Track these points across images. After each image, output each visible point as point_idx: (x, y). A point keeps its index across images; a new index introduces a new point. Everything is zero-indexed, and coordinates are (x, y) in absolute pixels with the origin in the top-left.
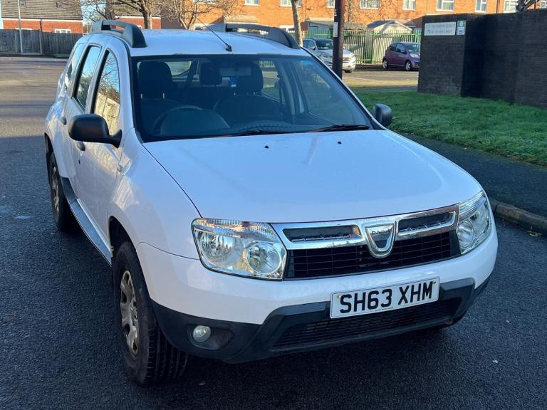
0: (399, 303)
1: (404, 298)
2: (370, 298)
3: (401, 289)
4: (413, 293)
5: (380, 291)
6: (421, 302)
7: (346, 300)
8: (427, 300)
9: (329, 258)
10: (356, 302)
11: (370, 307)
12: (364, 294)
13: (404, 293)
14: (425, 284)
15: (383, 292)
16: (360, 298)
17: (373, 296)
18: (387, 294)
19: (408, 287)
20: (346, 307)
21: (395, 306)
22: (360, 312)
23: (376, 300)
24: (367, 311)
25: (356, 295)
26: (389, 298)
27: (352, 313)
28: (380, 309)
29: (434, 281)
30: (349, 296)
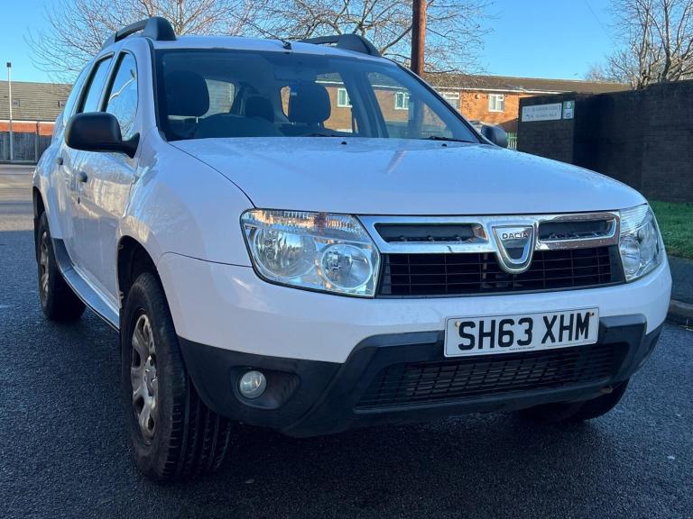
0: (544, 341)
1: (549, 334)
2: (501, 329)
3: (545, 319)
4: (562, 328)
5: (516, 320)
6: (574, 343)
7: (467, 330)
8: (582, 341)
9: (441, 269)
10: (482, 335)
11: (502, 344)
12: (493, 322)
13: (549, 326)
14: (579, 315)
15: (521, 321)
16: (487, 329)
17: (507, 327)
18: (526, 325)
19: (555, 318)
20: (467, 342)
21: (537, 345)
22: (487, 350)
23: (510, 333)
24: (498, 350)
25: (482, 323)
26: (528, 332)
27: (475, 351)
28: (515, 348)
29: (591, 311)
30: (472, 325)
